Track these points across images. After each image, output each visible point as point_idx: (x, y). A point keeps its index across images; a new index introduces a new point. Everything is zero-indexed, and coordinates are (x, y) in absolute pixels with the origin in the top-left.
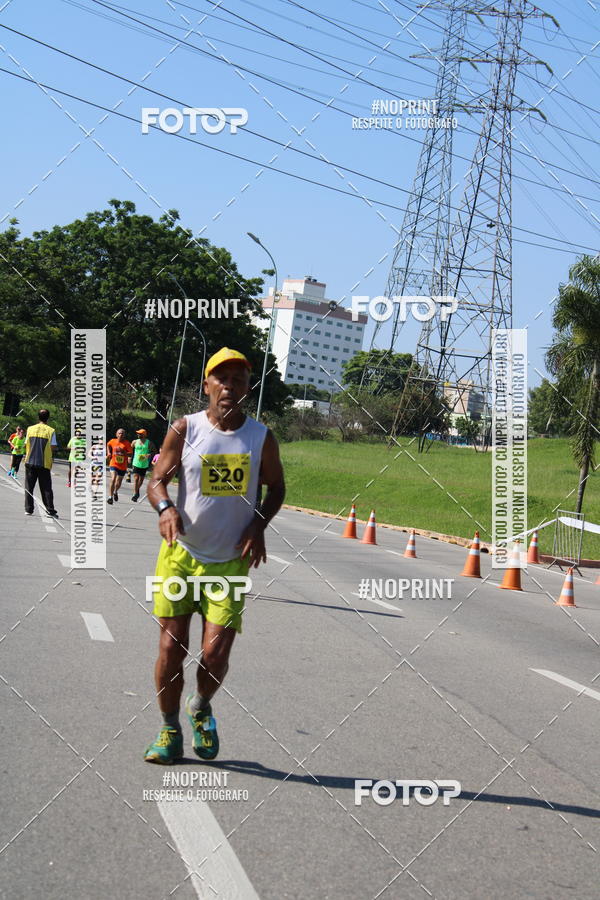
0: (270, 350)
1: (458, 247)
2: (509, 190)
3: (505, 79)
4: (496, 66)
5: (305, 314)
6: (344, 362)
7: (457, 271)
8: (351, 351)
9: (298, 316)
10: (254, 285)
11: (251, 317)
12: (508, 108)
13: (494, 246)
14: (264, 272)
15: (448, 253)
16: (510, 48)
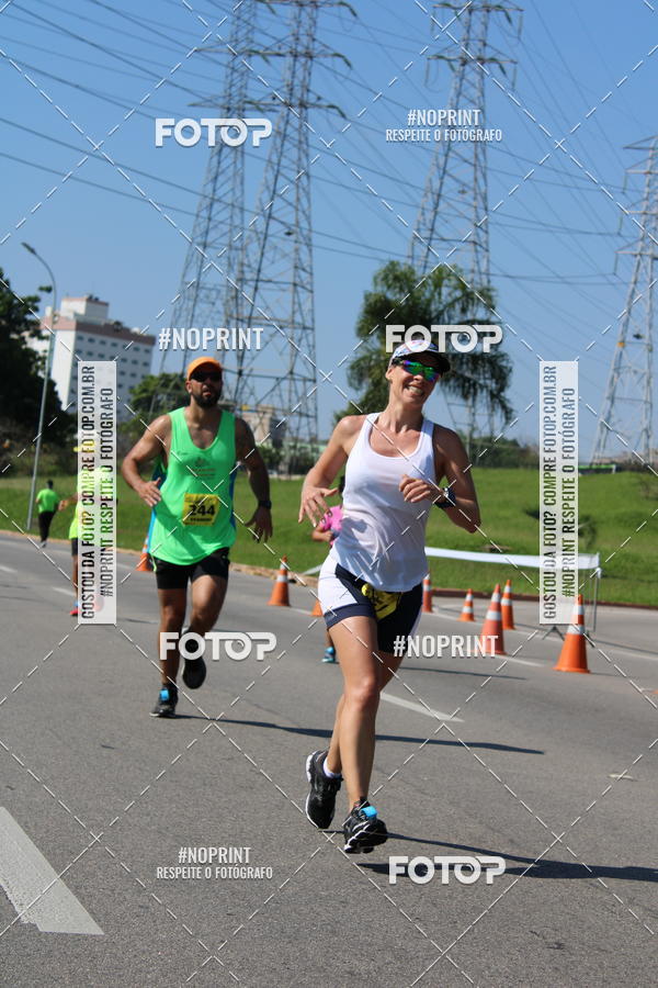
0: (49, 374)
1: (253, 258)
2: (308, 194)
3: (300, 73)
4: (289, 59)
5: (87, 336)
6: (131, 388)
7: (253, 284)
8: (139, 376)
9: (79, 338)
10: (30, 303)
11: (28, 339)
12: (303, 105)
13: (293, 255)
14: (41, 289)
15: (242, 264)
16: (305, 40)
